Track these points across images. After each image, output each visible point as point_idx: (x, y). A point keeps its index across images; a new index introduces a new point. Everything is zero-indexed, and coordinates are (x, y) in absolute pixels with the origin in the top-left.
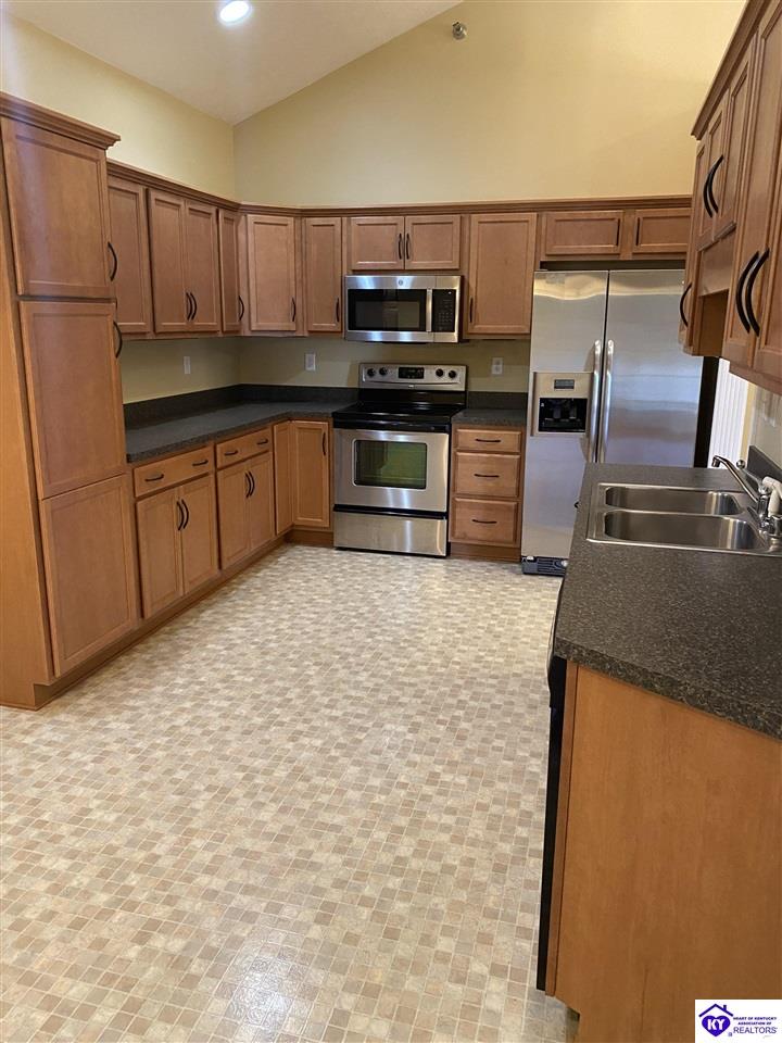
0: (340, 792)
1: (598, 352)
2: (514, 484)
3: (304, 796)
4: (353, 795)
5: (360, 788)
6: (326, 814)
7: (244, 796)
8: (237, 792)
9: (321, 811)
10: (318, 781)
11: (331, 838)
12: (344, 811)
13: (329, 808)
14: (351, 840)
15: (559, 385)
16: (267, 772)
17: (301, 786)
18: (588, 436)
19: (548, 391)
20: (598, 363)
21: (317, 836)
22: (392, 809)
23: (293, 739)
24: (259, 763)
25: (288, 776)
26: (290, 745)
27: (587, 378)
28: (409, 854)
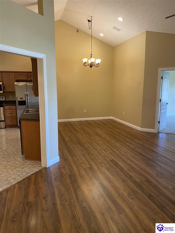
1: (26, 94)
2: (16, 115)
15: (21, 99)
18: (26, 106)
19: (19, 100)
20: (26, 95)
27: (25, 97)
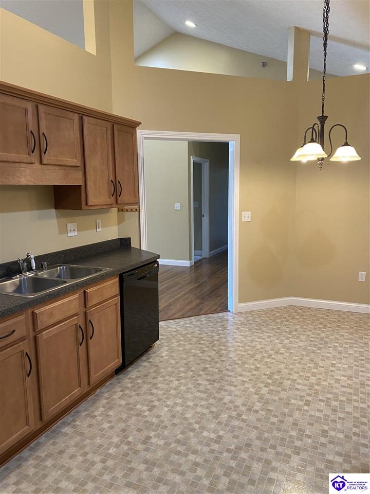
0: (196, 405)
3: (212, 404)
4: (190, 403)
5: (187, 406)
6: (203, 397)
7: (239, 407)
8: (243, 409)
9: (205, 398)
10: (206, 411)
11: (201, 388)
12: (196, 397)
13: (202, 399)
14: (194, 387)
16: (231, 417)
17: (214, 409)
21: (206, 389)
22: (175, 396)
23: (220, 437)
24: (236, 423)
25: (220, 415)
26: (221, 433)
28: (174, 381)
